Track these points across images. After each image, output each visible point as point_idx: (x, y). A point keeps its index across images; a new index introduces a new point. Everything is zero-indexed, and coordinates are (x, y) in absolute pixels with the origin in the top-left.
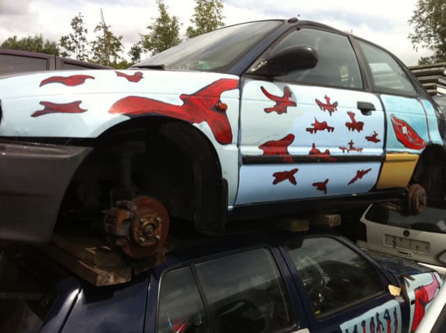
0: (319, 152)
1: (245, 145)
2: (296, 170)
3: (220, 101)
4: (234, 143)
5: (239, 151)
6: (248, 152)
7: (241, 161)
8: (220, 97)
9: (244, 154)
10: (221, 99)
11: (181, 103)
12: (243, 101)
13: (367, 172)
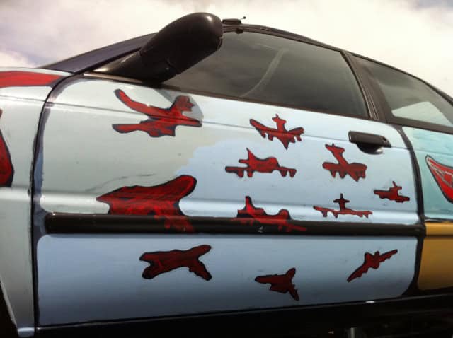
0: (262, 213)
2: (205, 249)
4: (20, 187)
5: (34, 204)
9: (49, 210)
13: (388, 255)
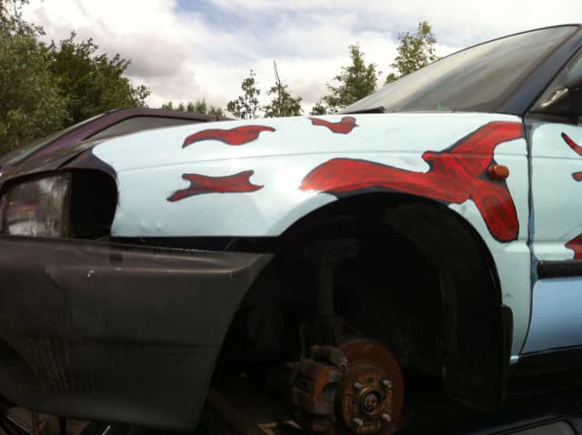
1: (542, 241)
3: (493, 162)
4: (522, 239)
5: (532, 254)
6: (546, 255)
7: (535, 271)
8: (493, 154)
9: (540, 259)
10: (496, 158)
11: (424, 168)
12: (534, 161)
